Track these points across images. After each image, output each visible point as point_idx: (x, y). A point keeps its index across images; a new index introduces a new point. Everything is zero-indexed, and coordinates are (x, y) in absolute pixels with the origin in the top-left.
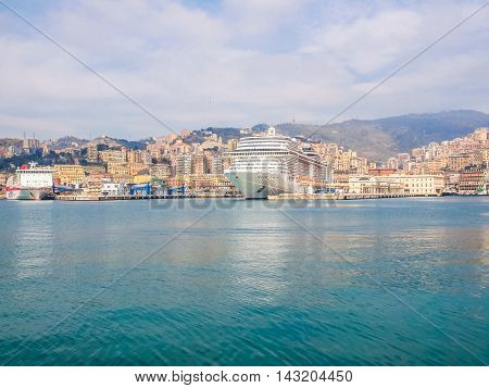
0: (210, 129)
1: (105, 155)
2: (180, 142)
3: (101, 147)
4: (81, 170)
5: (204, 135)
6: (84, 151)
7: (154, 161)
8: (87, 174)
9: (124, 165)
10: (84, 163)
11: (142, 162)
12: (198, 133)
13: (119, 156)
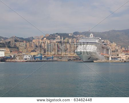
0: (57, 34)
1: (17, 44)
2: (45, 39)
3: (16, 41)
4: (8, 50)
5: (55, 36)
6: (9, 42)
7: (37, 46)
8: (11, 52)
9: (25, 48)
10: (9, 47)
11: (32, 47)
12: (52, 35)
13: (23, 44)
